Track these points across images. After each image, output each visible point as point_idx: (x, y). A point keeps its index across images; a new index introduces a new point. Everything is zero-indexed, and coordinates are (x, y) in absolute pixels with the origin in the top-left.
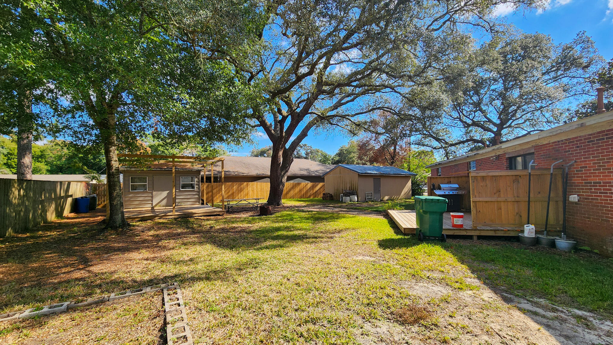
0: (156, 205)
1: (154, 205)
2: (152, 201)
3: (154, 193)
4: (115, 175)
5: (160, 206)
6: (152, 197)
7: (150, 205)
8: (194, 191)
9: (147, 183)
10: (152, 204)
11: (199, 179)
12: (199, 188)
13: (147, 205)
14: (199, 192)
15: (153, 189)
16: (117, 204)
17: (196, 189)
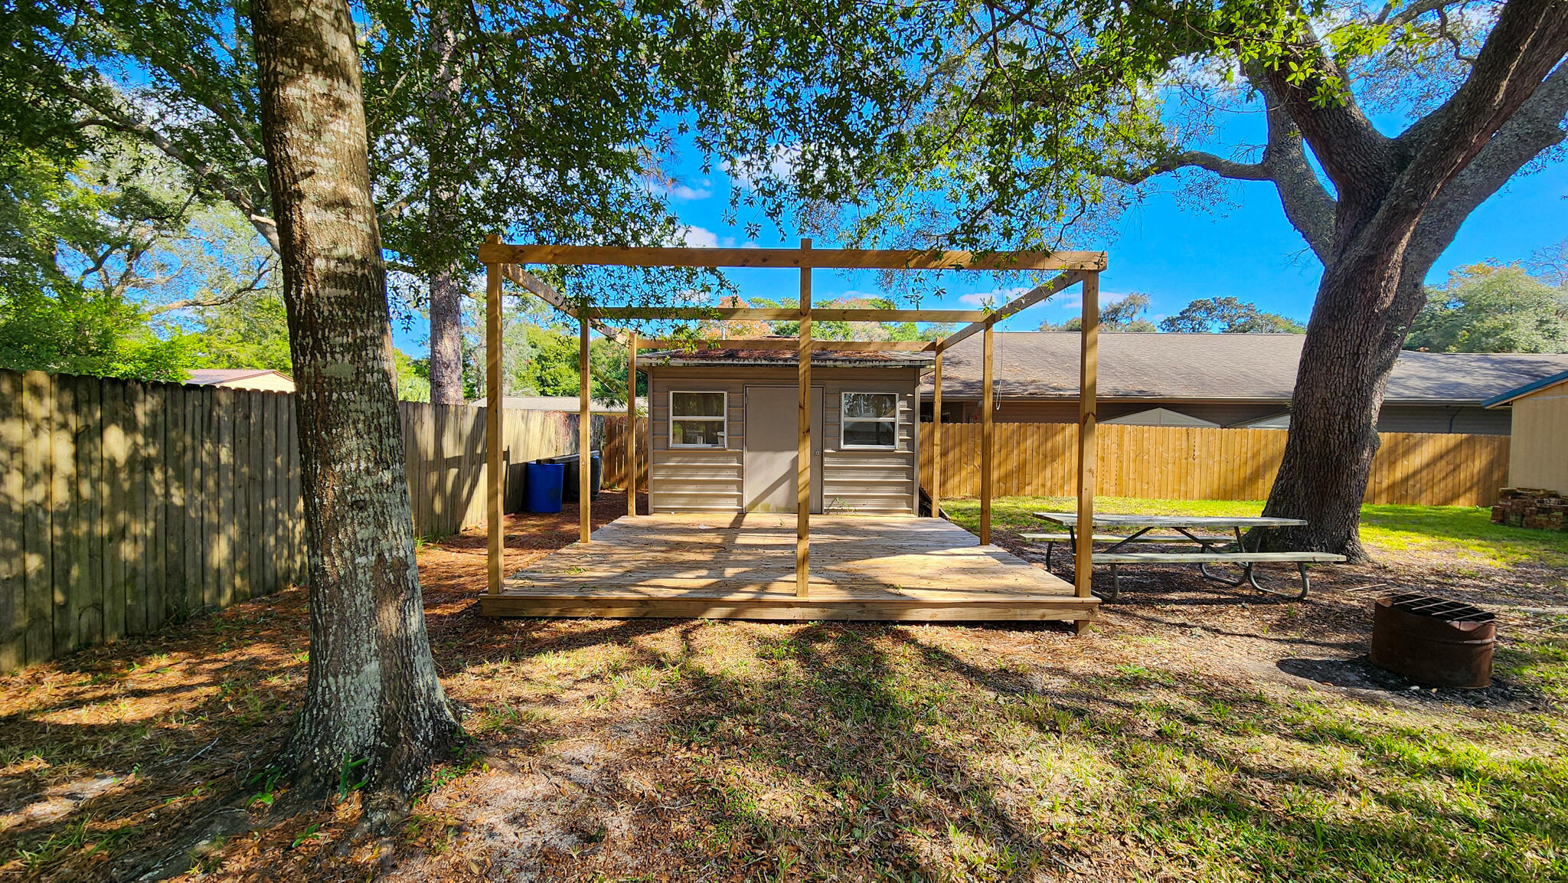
0: (754, 504)
1: (746, 502)
2: (741, 489)
3: (747, 456)
4: (331, 322)
5: (767, 510)
6: (741, 471)
7: (735, 501)
8: (890, 454)
9: (724, 418)
10: (740, 499)
11: (911, 402)
12: (911, 444)
13: (724, 501)
14: (910, 459)
15: (744, 441)
16: (349, 579)
17: (899, 447)
